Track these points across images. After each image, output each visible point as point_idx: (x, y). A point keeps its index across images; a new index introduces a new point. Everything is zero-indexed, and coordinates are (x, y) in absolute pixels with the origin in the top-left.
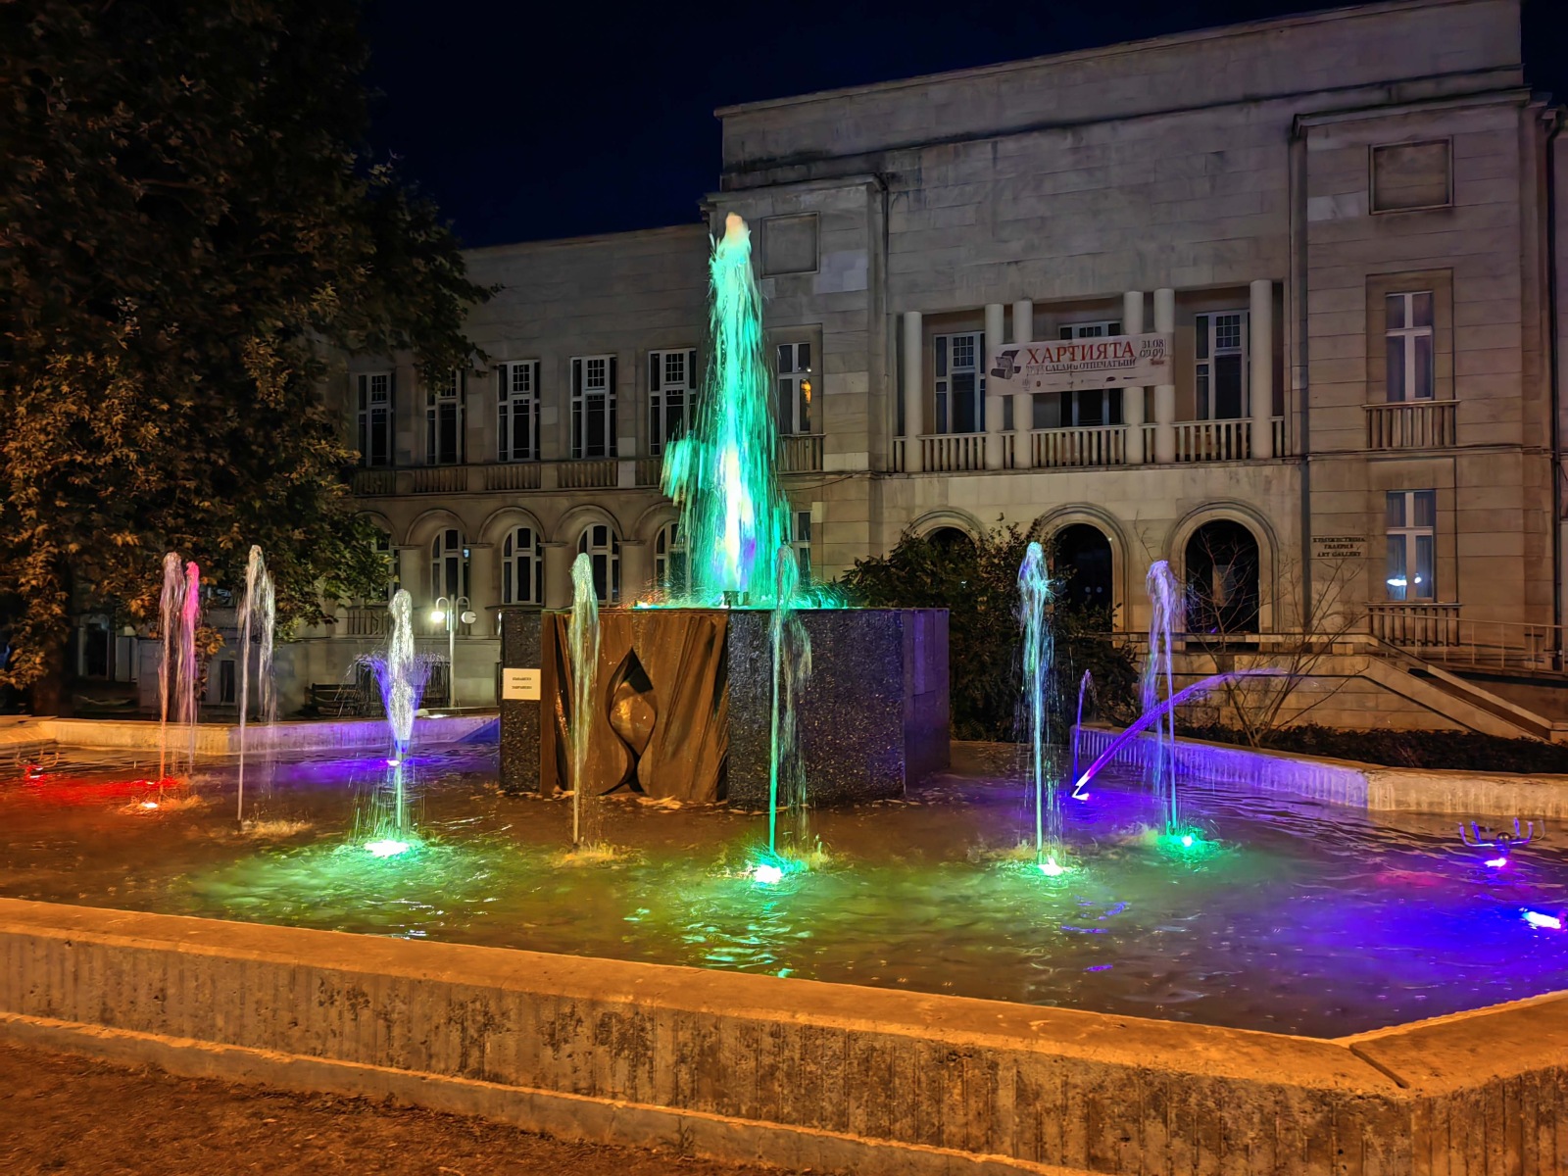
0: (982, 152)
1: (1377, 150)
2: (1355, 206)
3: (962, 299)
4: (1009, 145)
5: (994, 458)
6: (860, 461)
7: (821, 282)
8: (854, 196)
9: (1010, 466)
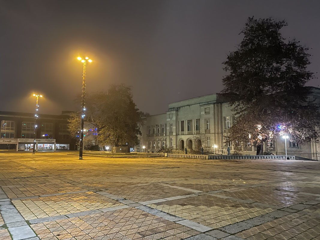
0: (184, 107)
1: (205, 108)
2: (204, 113)
3: (183, 120)
4: (185, 107)
5: (185, 134)
6: (175, 134)
7: (173, 119)
8: (175, 112)
9: (186, 135)
